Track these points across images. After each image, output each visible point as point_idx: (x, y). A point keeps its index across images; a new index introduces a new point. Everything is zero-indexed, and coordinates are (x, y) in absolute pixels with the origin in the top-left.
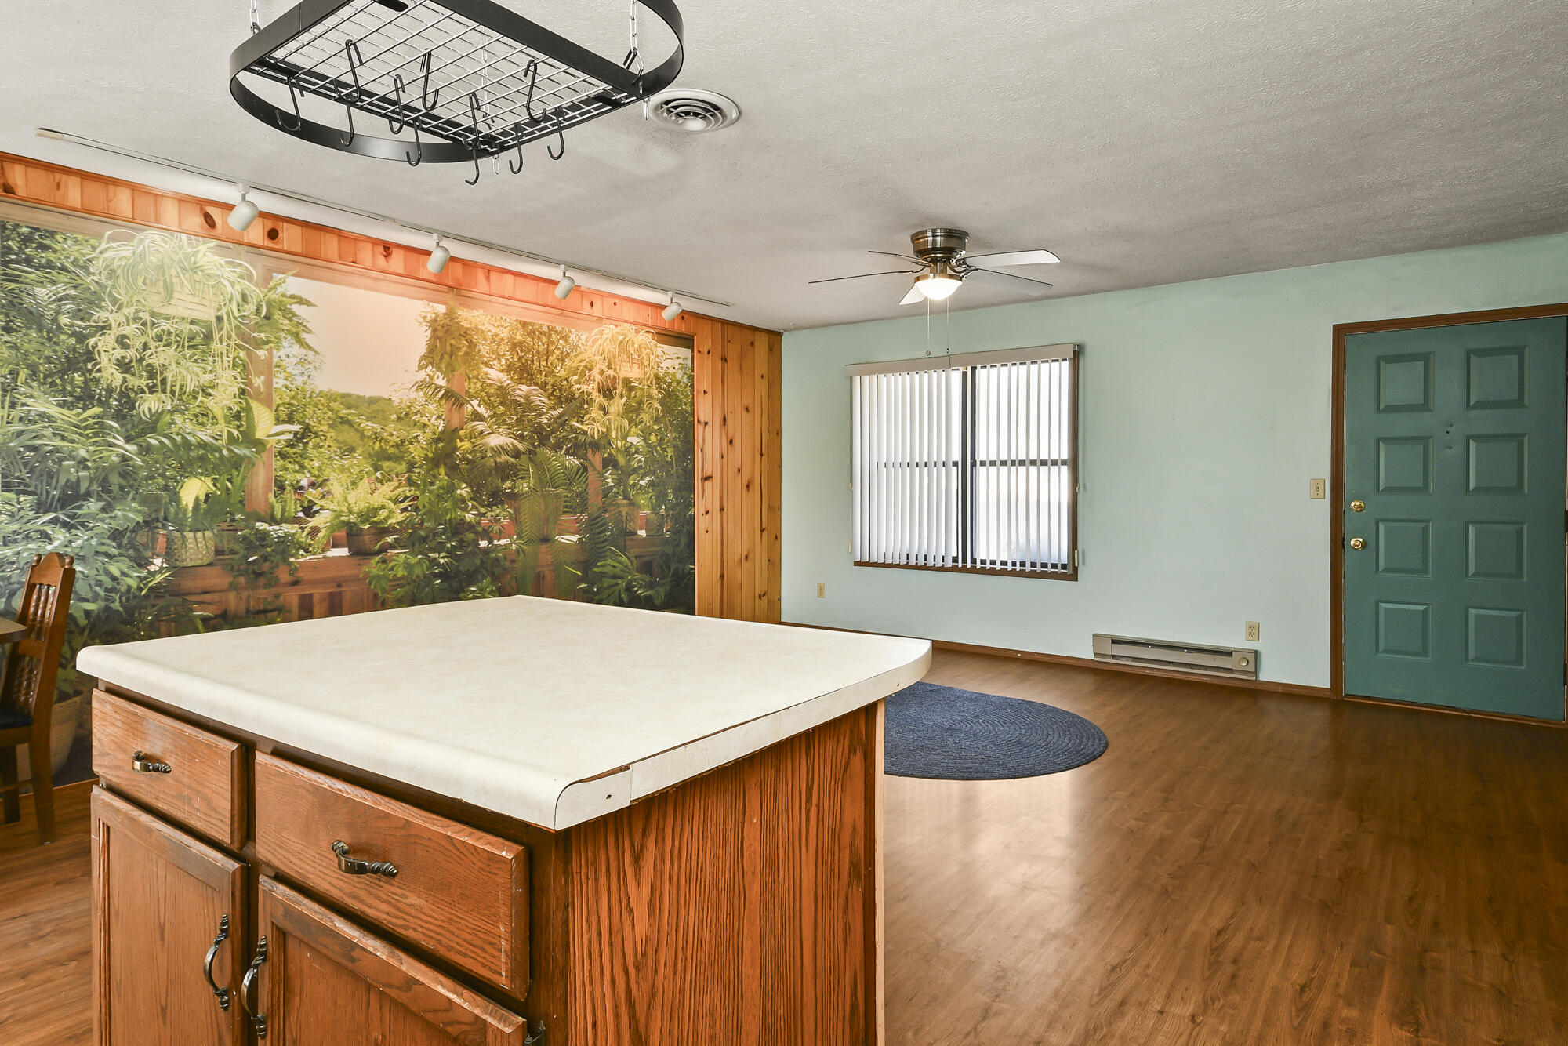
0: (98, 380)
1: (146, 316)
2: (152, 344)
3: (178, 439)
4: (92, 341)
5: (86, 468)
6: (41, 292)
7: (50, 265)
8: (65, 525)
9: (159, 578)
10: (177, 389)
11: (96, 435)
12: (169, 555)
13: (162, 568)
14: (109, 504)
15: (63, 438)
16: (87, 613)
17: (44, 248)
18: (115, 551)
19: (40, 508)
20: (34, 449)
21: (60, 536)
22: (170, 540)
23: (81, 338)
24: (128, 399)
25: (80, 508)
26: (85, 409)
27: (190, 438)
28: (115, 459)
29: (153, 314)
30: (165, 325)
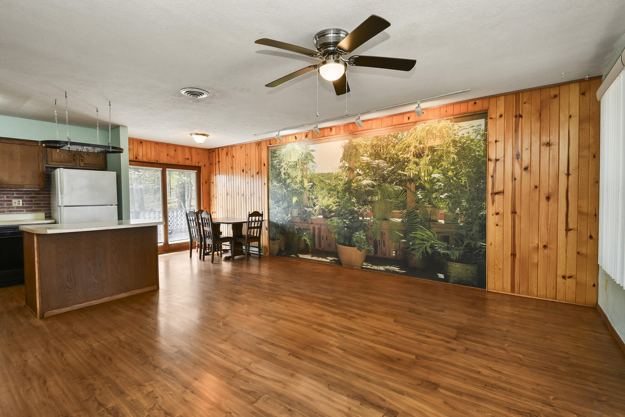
0: (281, 177)
1: (287, 163)
2: (288, 168)
3: (292, 188)
4: (281, 170)
5: (280, 195)
6: (275, 162)
7: (276, 157)
8: (278, 207)
9: (290, 218)
10: (292, 177)
11: (281, 189)
12: (291, 214)
13: (290, 216)
14: (283, 202)
15: (277, 190)
16: (281, 224)
17: (275, 153)
18: (284, 212)
19: (275, 203)
20: (274, 192)
21: (277, 208)
22: (291, 211)
23: (279, 169)
24: (285, 180)
25: (279, 203)
26: (280, 183)
27: (294, 188)
28: (284, 193)
29: (289, 162)
30: (290, 164)
